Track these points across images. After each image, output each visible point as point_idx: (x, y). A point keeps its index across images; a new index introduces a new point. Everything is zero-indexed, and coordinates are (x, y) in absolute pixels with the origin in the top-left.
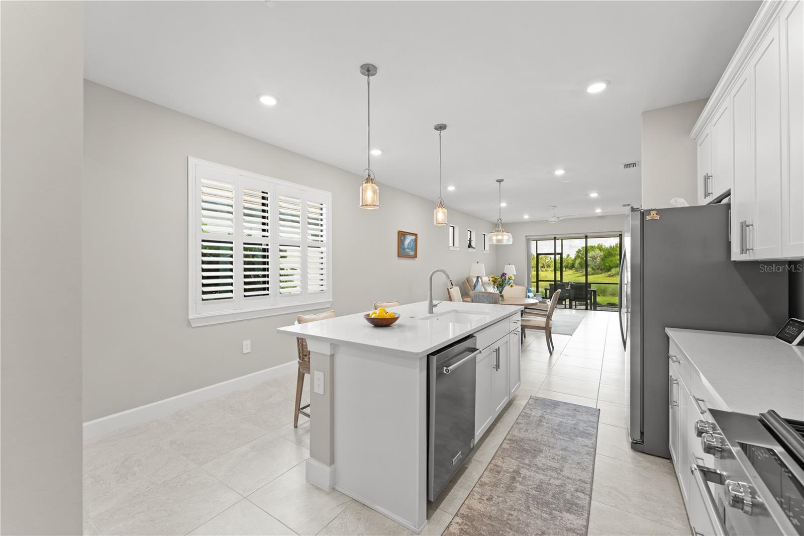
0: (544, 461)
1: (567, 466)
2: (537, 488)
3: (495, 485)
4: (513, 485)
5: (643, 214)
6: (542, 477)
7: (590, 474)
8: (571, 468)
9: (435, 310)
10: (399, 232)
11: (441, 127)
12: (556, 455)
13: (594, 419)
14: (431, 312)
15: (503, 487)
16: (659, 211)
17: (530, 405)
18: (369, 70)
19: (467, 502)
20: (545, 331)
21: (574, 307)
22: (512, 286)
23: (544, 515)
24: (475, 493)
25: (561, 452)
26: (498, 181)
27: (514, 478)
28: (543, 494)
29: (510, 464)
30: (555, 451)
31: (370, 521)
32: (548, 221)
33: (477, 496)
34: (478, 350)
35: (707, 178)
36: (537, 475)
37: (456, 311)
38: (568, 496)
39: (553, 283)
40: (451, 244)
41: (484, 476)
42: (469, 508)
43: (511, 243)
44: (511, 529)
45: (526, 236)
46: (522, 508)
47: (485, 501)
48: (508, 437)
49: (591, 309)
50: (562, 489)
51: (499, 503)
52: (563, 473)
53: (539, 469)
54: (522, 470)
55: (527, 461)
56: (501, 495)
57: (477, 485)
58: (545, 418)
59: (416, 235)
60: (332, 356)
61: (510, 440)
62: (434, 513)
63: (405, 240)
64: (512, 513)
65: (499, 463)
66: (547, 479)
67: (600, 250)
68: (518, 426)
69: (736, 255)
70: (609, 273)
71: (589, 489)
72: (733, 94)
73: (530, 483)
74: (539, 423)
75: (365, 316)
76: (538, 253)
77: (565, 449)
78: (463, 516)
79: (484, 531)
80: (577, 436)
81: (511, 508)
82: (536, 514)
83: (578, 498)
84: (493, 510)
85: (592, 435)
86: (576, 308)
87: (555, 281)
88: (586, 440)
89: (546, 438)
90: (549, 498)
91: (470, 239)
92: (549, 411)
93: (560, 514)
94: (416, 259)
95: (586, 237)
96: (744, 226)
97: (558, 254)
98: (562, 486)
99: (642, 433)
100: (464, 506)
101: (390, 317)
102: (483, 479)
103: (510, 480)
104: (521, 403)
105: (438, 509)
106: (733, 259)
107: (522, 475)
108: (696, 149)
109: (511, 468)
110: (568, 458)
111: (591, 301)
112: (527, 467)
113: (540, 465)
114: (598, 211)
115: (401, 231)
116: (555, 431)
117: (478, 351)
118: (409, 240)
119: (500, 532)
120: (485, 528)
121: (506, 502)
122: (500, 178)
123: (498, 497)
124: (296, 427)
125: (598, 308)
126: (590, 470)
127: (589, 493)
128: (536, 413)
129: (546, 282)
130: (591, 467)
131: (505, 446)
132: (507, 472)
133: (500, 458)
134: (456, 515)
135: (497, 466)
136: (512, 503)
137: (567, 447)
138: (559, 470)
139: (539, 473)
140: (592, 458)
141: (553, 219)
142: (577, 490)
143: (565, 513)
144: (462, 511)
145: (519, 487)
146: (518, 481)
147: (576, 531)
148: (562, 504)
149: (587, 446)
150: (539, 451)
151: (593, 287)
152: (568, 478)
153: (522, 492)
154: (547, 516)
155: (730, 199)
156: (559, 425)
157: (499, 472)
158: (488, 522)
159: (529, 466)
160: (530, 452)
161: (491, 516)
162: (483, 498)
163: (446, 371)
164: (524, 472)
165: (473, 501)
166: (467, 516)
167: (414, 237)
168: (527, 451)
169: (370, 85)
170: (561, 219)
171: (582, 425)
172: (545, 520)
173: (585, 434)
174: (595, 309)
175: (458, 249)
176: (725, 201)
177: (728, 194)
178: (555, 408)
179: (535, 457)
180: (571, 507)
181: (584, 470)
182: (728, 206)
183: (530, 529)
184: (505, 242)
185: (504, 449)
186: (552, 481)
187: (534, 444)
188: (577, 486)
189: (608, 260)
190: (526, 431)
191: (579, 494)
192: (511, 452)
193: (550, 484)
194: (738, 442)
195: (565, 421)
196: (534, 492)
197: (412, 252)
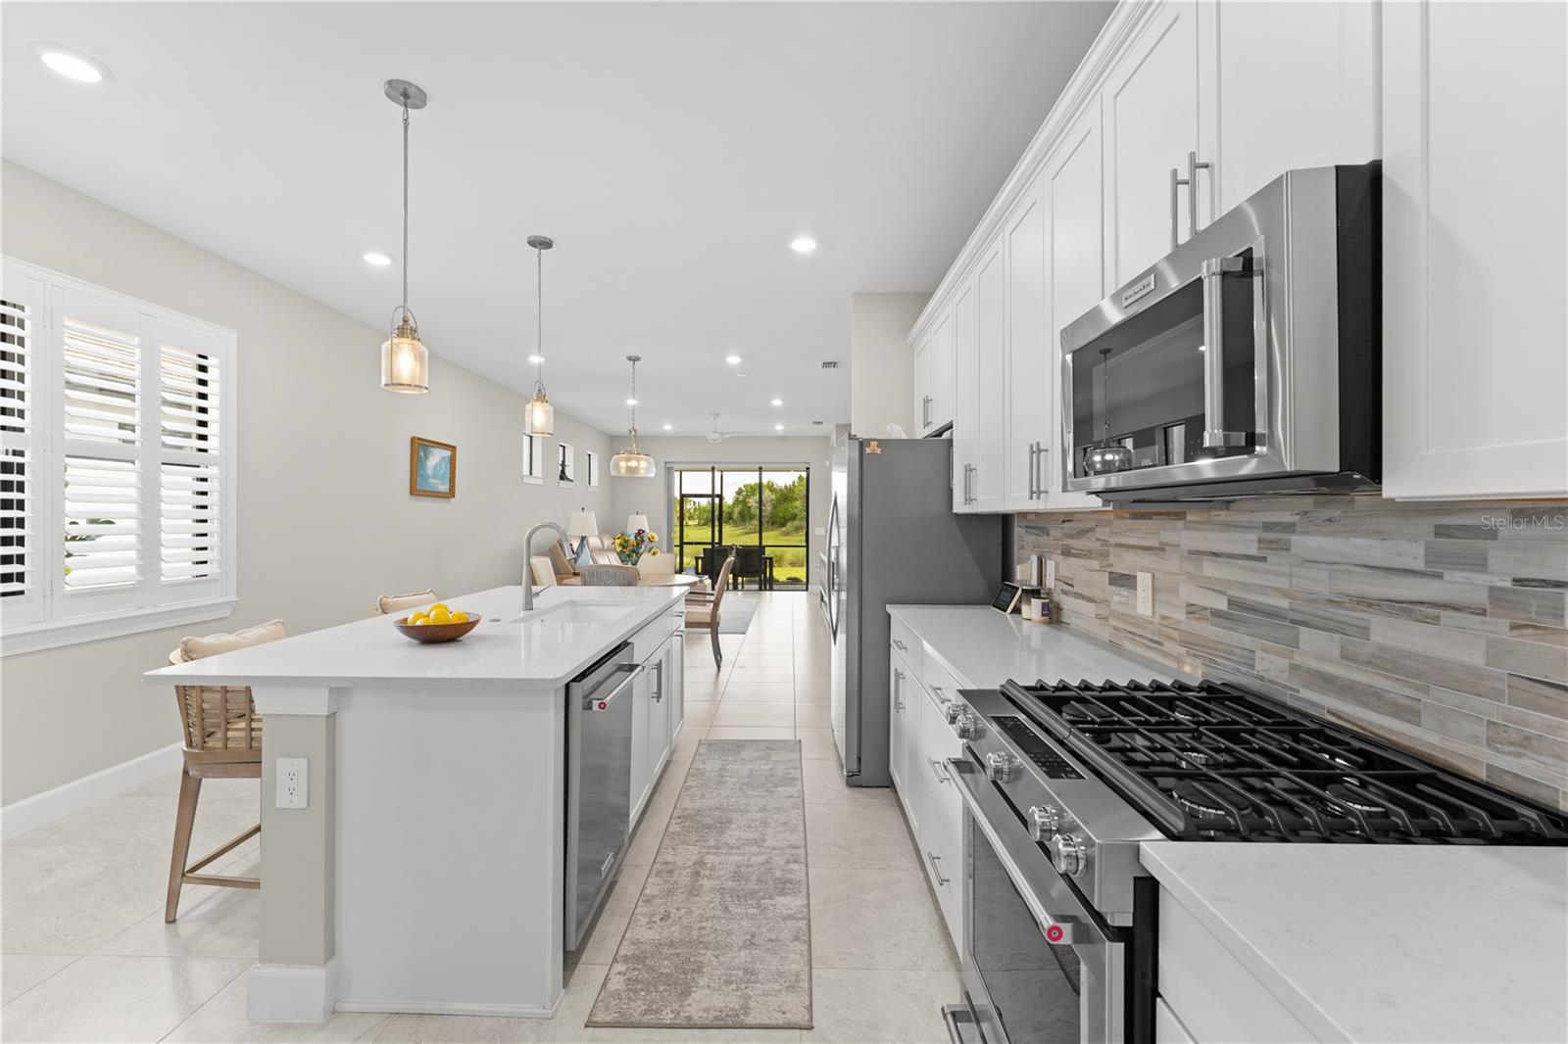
0: (736, 834)
1: (770, 831)
2: (734, 877)
3: (670, 893)
4: (697, 883)
5: (863, 444)
6: (737, 858)
7: (802, 834)
8: (776, 832)
9: (536, 602)
10: (413, 440)
11: (542, 244)
12: (752, 821)
13: (794, 756)
14: (529, 606)
15: (682, 893)
16: (881, 443)
17: (701, 755)
18: (406, 95)
19: (628, 935)
20: (709, 630)
21: (740, 587)
22: (654, 554)
23: (751, 911)
24: (639, 917)
25: (759, 815)
26: (629, 358)
27: (697, 873)
28: (743, 883)
29: (687, 854)
30: (749, 815)
31: (445, 1036)
32: (705, 437)
33: (644, 920)
34: (638, 665)
35: (927, 401)
36: (731, 858)
37: (573, 604)
38: (778, 874)
39: (710, 547)
40: (526, 471)
41: (648, 885)
42: (633, 944)
43: (653, 475)
44: (706, 948)
45: (666, 463)
46: (718, 912)
47: (658, 922)
48: (676, 814)
49: (765, 590)
50: (768, 866)
51: (680, 918)
52: (766, 844)
53: (732, 848)
54: (707, 857)
55: (712, 842)
56: (682, 905)
57: (640, 904)
58: (726, 771)
59: (453, 448)
60: (332, 717)
61: (680, 817)
62: (572, 973)
63: (426, 457)
64: (704, 924)
65: (669, 858)
66: (746, 859)
67: (771, 490)
68: (688, 793)
69: (959, 507)
70: (784, 529)
71: (803, 855)
72: (956, 299)
73: (722, 873)
74: (720, 780)
75: (397, 622)
76: (683, 493)
77: (764, 809)
78: (626, 959)
79: (666, 967)
80: (776, 786)
81: (702, 918)
82: (739, 914)
83: (791, 871)
84: (675, 932)
85: (796, 779)
86: (743, 589)
87: (712, 543)
88: (789, 789)
89: (734, 800)
90: (752, 885)
91: (563, 462)
92: (731, 758)
93: (771, 902)
94: (453, 499)
95: (760, 469)
96: (969, 470)
97: (717, 496)
98: (767, 862)
99: (859, 759)
100: (624, 943)
101: (460, 622)
102: (647, 892)
103: (692, 877)
104: (686, 755)
105: (579, 966)
106: (955, 511)
107: (709, 865)
108: (913, 358)
109: (689, 860)
110: (769, 821)
111: (765, 575)
112: (715, 851)
113: (732, 842)
114: (779, 428)
115: (419, 439)
116: (745, 787)
117: (639, 668)
118: (436, 458)
119: (692, 959)
120: (666, 962)
121: (691, 912)
122: (633, 354)
123: (678, 909)
124: (171, 920)
125: (775, 587)
126: (801, 828)
127: (803, 860)
128: (713, 765)
129: (698, 546)
130: (801, 824)
131: (674, 828)
132: (685, 868)
133: (670, 850)
134: (615, 961)
135: (666, 863)
136: (701, 911)
137: (765, 805)
138: (759, 842)
139: (733, 855)
140: (801, 811)
141: (716, 436)
142: (788, 862)
143: (778, 898)
144: (622, 952)
145: (707, 884)
146: (704, 875)
147: (795, 916)
148: (772, 888)
149: (791, 797)
150: (727, 822)
151: (768, 552)
152: (775, 848)
153: (713, 890)
154: (755, 911)
155: (952, 433)
156: (749, 776)
157: (671, 872)
158: (669, 953)
159: (715, 848)
160: (715, 827)
161: (672, 941)
162: (654, 920)
163: (600, 707)
164: (710, 859)
165: (638, 929)
166: (634, 956)
167: (447, 453)
168: (709, 827)
169: (410, 127)
170: (727, 436)
171: (780, 771)
172: (752, 917)
173: (789, 781)
174: (771, 589)
175: (541, 482)
176: (946, 435)
177: (950, 427)
178: (739, 752)
179: (722, 832)
180: (784, 886)
181: (793, 830)
182: (950, 442)
183: (734, 937)
184: (642, 473)
185: (673, 833)
186: (754, 859)
187: (717, 813)
188: (788, 856)
189: (782, 507)
190: (703, 796)
191: (792, 866)
192: (685, 835)
193: (751, 865)
194: (992, 717)
195: (756, 767)
196: (730, 883)
197: (443, 484)
